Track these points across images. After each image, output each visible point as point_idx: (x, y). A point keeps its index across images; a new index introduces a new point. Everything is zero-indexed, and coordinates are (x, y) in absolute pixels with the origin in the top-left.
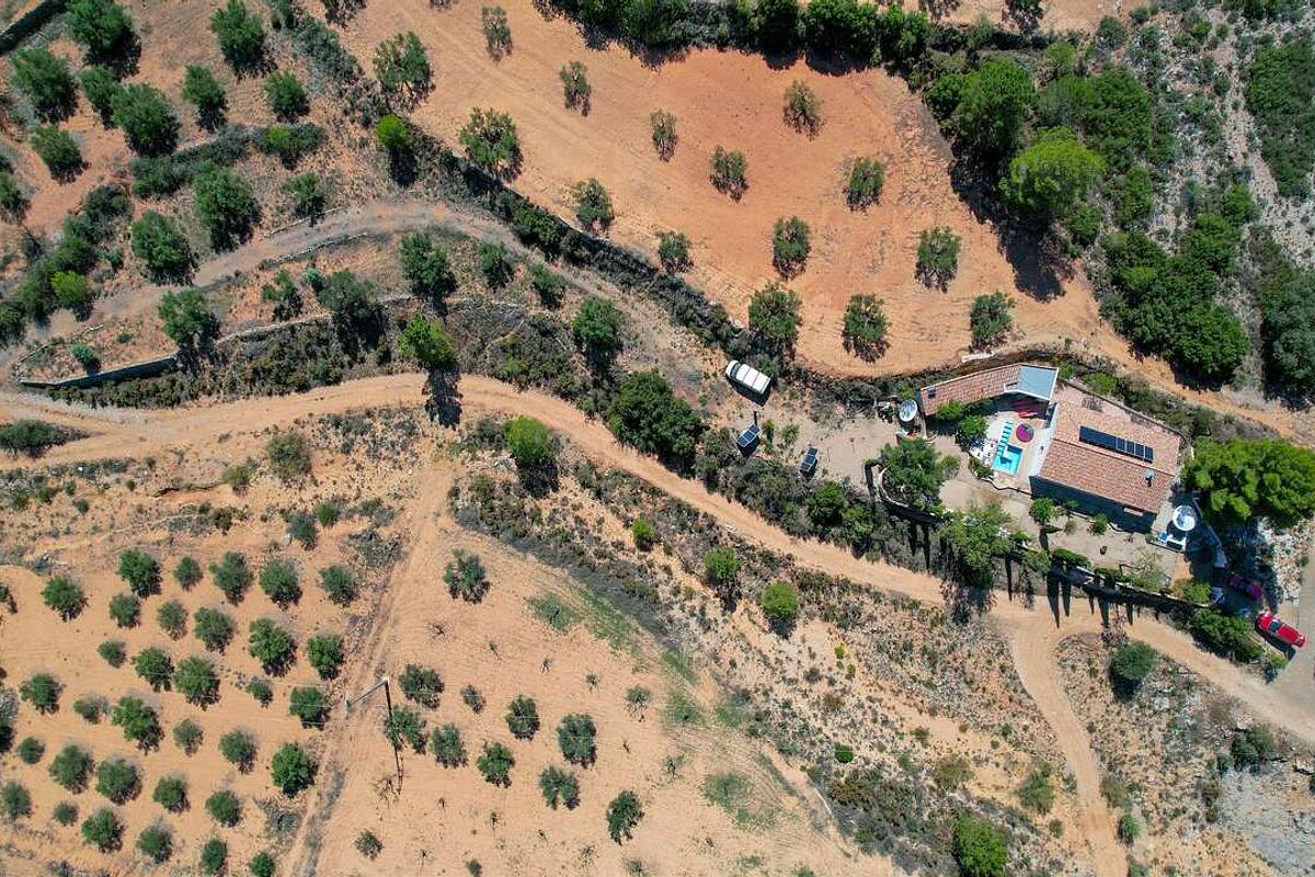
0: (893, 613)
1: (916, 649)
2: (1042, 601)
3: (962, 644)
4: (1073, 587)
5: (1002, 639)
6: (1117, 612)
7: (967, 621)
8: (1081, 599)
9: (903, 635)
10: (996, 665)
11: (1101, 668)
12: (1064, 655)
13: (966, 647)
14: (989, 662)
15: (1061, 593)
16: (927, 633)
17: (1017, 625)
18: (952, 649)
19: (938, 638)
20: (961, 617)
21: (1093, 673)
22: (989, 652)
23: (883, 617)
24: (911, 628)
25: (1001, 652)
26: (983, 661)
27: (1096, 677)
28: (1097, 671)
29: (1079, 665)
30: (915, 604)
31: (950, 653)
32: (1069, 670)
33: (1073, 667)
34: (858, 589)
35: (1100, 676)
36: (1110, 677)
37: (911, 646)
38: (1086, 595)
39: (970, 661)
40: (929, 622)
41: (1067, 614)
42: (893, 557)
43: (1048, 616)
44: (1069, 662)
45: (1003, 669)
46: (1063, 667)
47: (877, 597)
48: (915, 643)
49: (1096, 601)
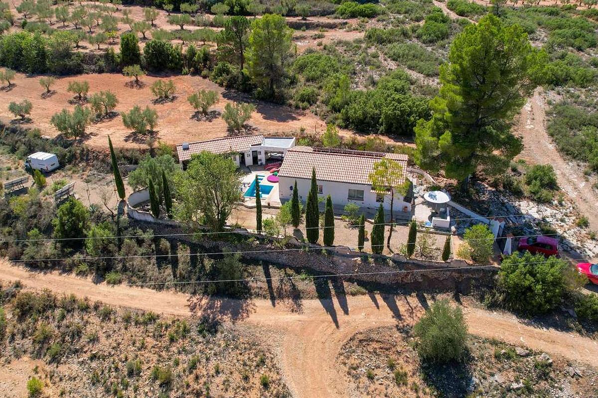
0: (123, 331)
1: (147, 374)
2: (312, 305)
3: (208, 359)
4: (345, 284)
5: (263, 347)
6: (408, 303)
7: (216, 331)
8: (360, 297)
9: (131, 356)
10: (256, 381)
11: (409, 368)
12: (354, 360)
13: (213, 362)
14: (246, 378)
15: (333, 292)
16: (164, 354)
17: (283, 330)
18: (193, 367)
19: (176, 356)
20: (210, 327)
21: (400, 379)
22: (245, 364)
23: (108, 336)
24: (143, 347)
25: (263, 362)
26: (236, 379)
27: (405, 384)
28: (406, 374)
29: (379, 373)
30: (152, 319)
31: (191, 373)
32: (365, 379)
33: (371, 377)
34: (85, 309)
35: (410, 381)
36: (425, 380)
37: (139, 371)
38: (364, 290)
39: (219, 380)
40: (167, 338)
41: (346, 312)
42: (137, 277)
43: (322, 318)
44: (363, 370)
45: (265, 385)
46: (357, 377)
47: (107, 316)
48: (145, 367)
49: (378, 297)
